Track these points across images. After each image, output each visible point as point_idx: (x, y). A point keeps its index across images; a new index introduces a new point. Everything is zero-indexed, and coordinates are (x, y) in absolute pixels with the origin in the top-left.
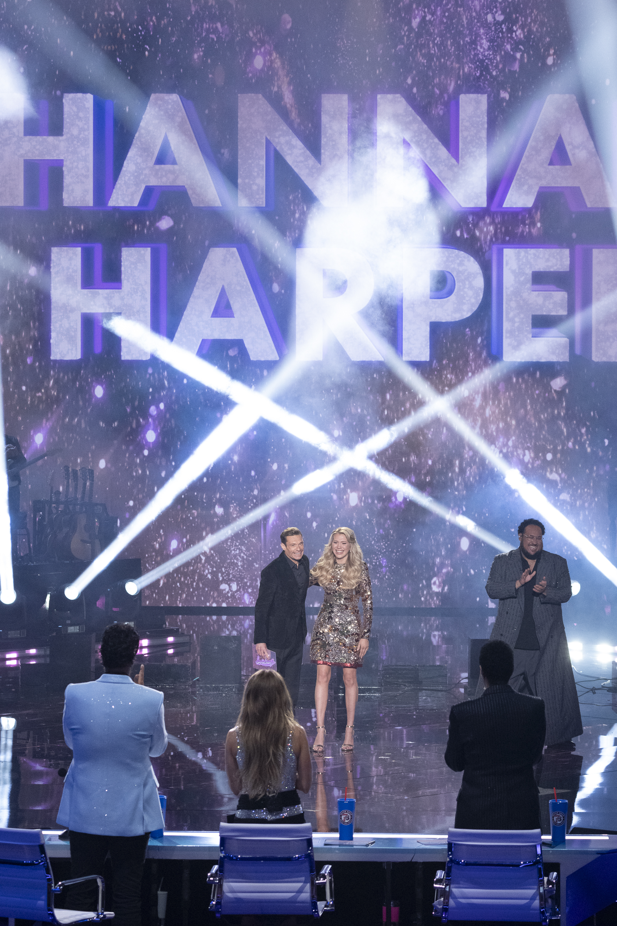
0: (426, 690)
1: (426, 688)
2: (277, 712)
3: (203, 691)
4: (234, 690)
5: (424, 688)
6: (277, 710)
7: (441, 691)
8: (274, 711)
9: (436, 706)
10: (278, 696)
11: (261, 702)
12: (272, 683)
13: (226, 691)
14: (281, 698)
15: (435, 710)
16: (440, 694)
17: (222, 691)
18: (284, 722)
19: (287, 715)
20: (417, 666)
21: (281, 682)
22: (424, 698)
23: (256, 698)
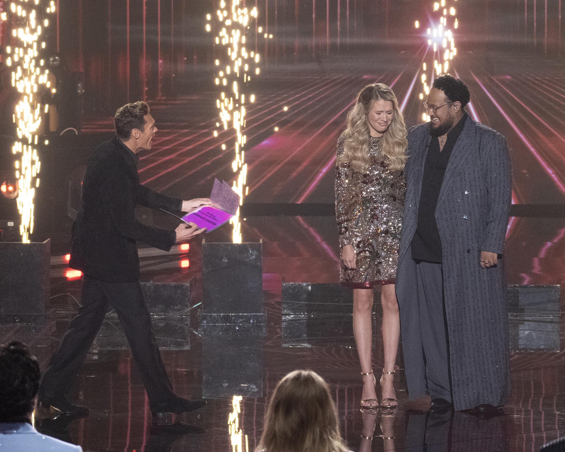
0: (529, 321)
1: (530, 318)
2: (318, 433)
3: (208, 323)
4: (251, 321)
5: (526, 318)
6: (318, 430)
7: (551, 322)
8: (314, 432)
9: (544, 345)
10: (320, 411)
11: (294, 418)
12: (312, 392)
13: (240, 323)
14: (324, 413)
15: (543, 349)
16: (550, 327)
17: (234, 322)
18: (329, 448)
19: (332, 437)
20: (516, 287)
21: (324, 390)
22: (527, 332)
23: (288, 412)
